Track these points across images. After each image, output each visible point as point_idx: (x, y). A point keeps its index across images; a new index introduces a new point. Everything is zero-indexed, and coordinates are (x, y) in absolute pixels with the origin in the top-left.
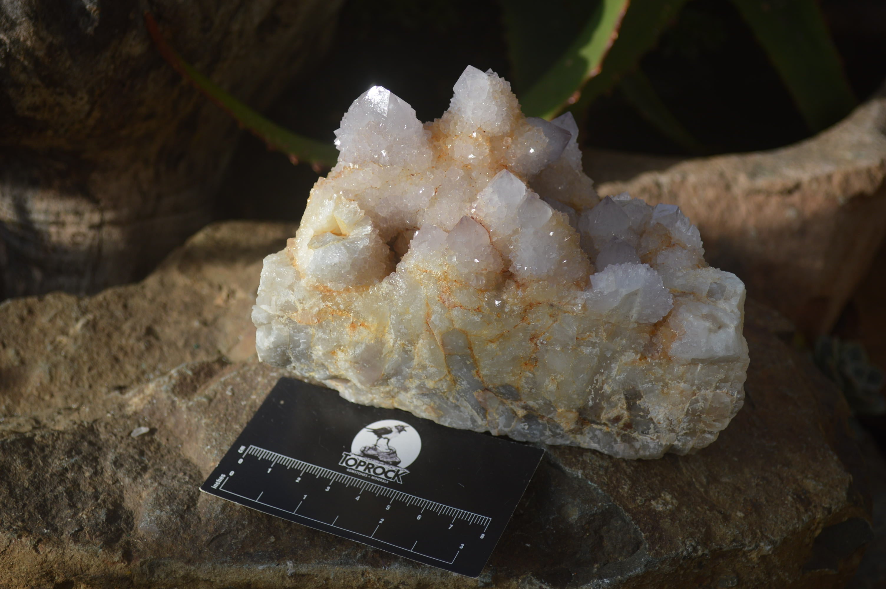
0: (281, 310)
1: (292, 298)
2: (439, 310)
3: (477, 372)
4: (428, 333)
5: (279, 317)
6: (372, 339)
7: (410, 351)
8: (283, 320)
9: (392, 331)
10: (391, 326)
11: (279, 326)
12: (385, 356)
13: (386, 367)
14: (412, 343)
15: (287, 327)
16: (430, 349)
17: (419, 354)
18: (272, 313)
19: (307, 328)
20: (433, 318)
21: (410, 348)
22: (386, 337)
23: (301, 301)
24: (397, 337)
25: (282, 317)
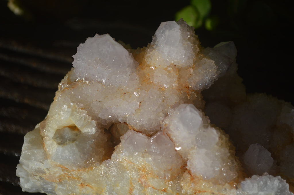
0: (35, 172)
1: (42, 167)
2: (139, 188)
5: (34, 175)
11: (34, 180)
15: (39, 181)
19: (52, 183)
20: (134, 192)
23: (48, 169)
25: (36, 176)
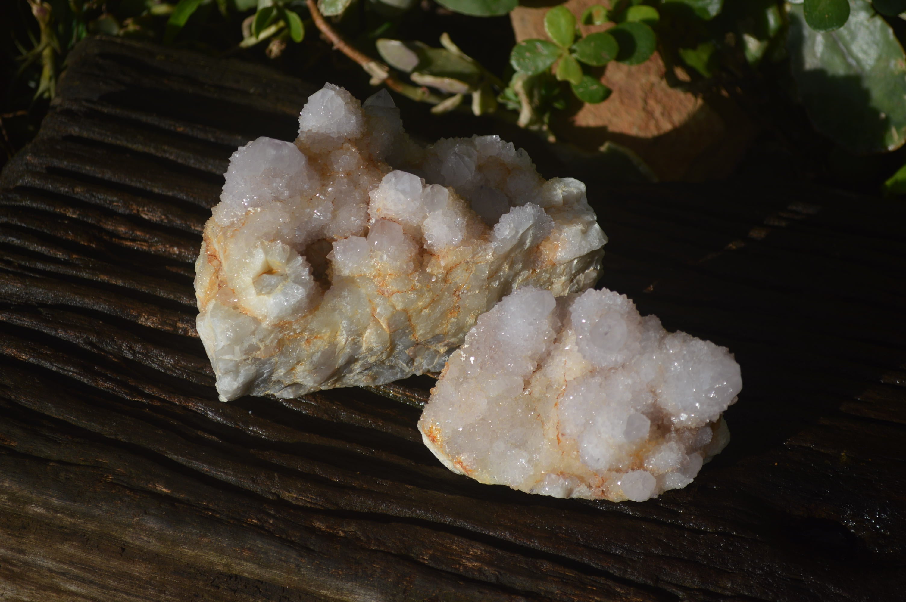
0: (245, 354)
1: (254, 340)
3: (413, 335)
4: (375, 322)
5: (245, 360)
6: (326, 346)
7: (359, 341)
8: (249, 362)
9: (344, 333)
10: (343, 330)
11: (246, 368)
12: (338, 354)
13: (340, 362)
14: (360, 335)
15: (254, 366)
16: (377, 334)
17: (367, 342)
18: (237, 359)
19: (271, 359)
20: (378, 310)
21: (358, 340)
22: (338, 339)
23: (261, 341)
24: (348, 335)
